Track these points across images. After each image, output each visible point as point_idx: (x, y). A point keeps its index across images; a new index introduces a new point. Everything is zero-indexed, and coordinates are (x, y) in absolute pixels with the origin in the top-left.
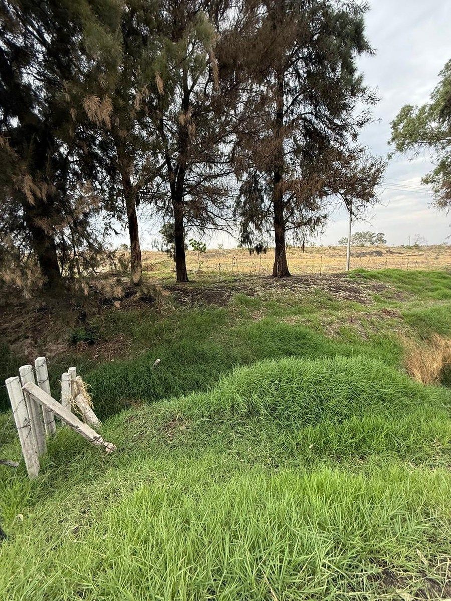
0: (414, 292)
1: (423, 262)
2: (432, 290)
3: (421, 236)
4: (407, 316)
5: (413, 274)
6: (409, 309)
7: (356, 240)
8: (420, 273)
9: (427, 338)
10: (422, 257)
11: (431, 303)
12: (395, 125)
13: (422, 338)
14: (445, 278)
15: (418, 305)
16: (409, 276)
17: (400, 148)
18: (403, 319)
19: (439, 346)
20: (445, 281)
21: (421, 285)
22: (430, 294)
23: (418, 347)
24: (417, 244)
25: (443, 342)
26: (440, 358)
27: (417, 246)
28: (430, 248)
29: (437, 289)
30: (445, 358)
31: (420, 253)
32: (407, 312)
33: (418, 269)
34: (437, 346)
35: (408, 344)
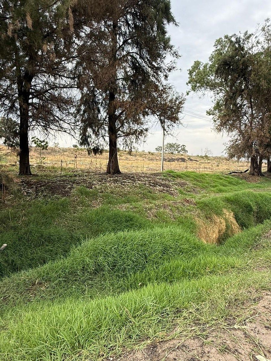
0: (203, 188)
1: (209, 168)
2: (213, 187)
3: (209, 150)
4: (199, 203)
5: (203, 175)
6: (200, 199)
7: (168, 148)
8: (207, 175)
9: (210, 218)
10: (210, 164)
11: (213, 195)
12: (191, 73)
13: (207, 218)
14: (221, 179)
15: (205, 196)
16: (201, 177)
17: (194, 88)
18: (196, 205)
19: (217, 223)
20: (221, 181)
21: (207, 183)
22: (212, 189)
23: (204, 224)
24: (207, 155)
25: (219, 220)
26: (217, 231)
27: (206, 156)
28: (215, 158)
29: (216, 186)
30: (220, 230)
31: (209, 161)
32: (198, 200)
33: (206, 173)
34: (215, 223)
35: (199, 222)
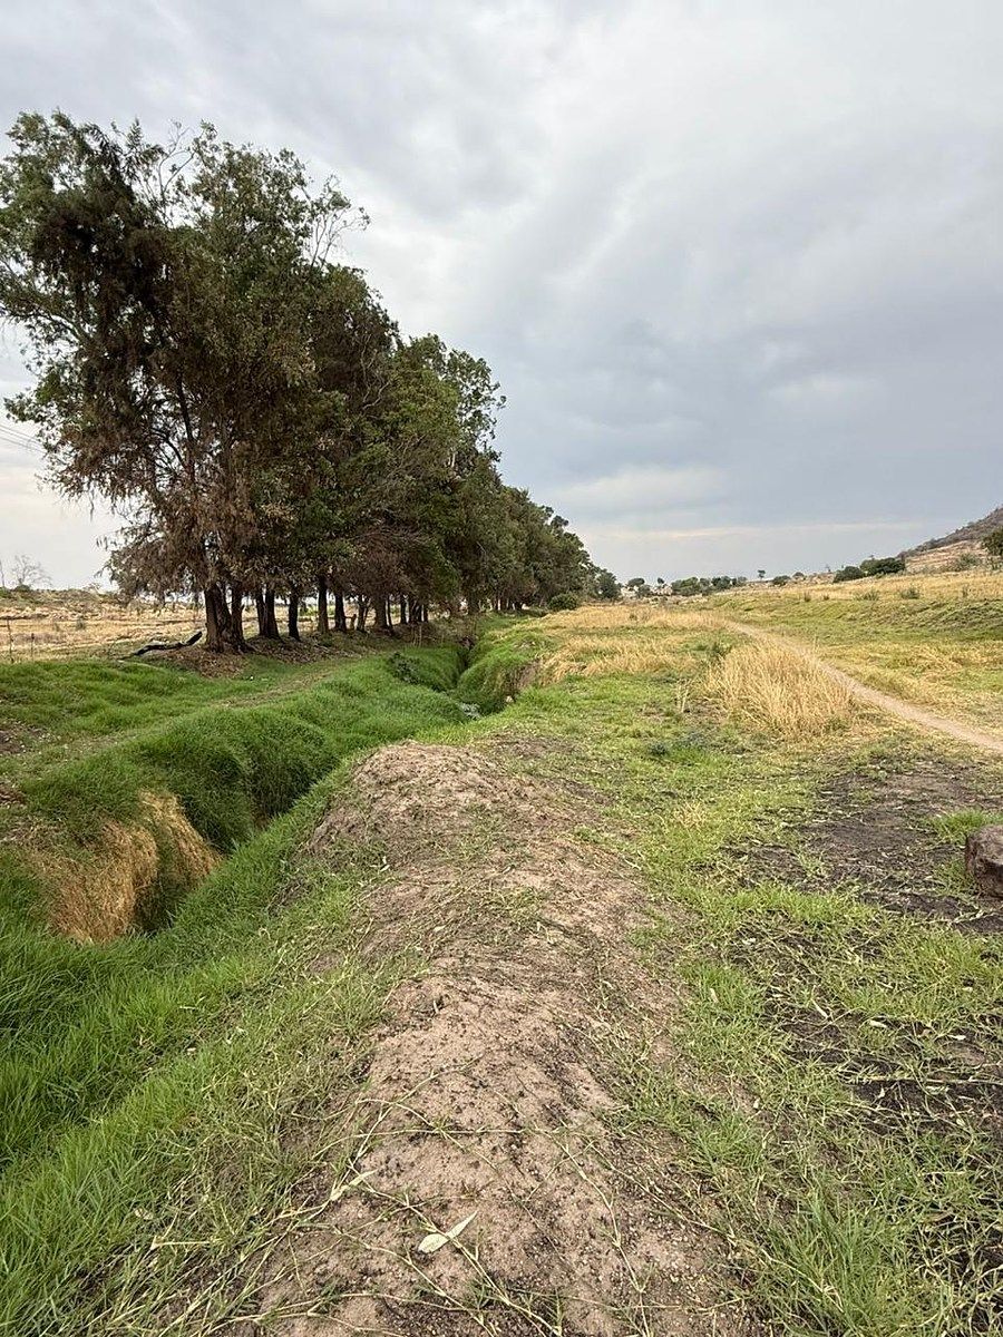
0: (40, 723)
1: (48, 638)
2: (83, 712)
3: (32, 563)
4: (34, 791)
5: (28, 671)
6: (36, 772)
8: (48, 667)
9: (91, 839)
10: (45, 622)
11: (87, 748)
13: (81, 842)
14: (107, 677)
15: (58, 756)
16: (20, 679)
18: (24, 803)
19: (123, 850)
20: (110, 685)
21: (54, 701)
22: (80, 721)
23: (73, 869)
24: (24, 583)
25: (129, 838)
26: (127, 880)
27: (24, 591)
28: (64, 597)
29: (94, 708)
30: (137, 875)
31: (38, 610)
32: (32, 780)
33: (41, 658)
34: (117, 854)
35: (48, 866)
